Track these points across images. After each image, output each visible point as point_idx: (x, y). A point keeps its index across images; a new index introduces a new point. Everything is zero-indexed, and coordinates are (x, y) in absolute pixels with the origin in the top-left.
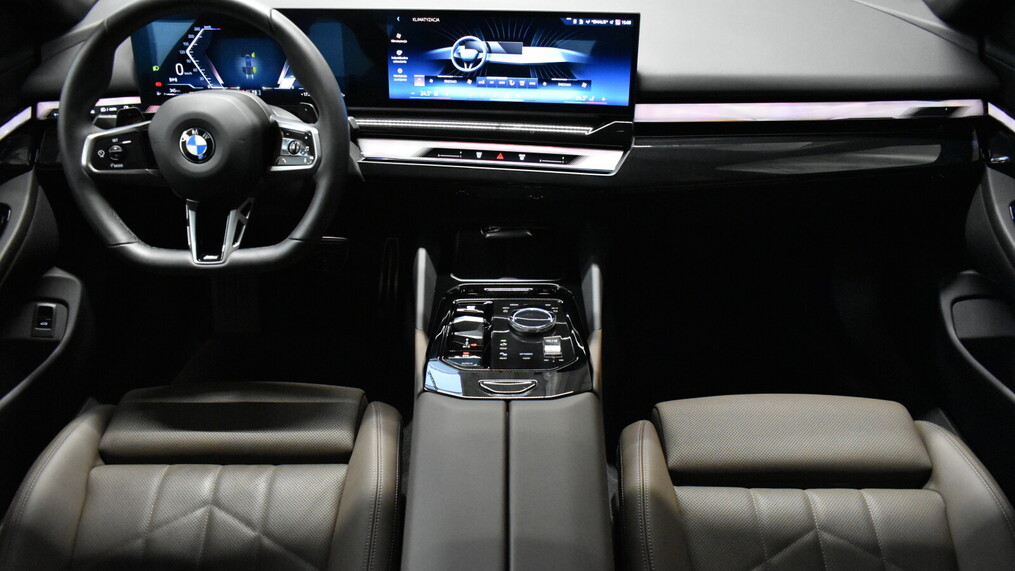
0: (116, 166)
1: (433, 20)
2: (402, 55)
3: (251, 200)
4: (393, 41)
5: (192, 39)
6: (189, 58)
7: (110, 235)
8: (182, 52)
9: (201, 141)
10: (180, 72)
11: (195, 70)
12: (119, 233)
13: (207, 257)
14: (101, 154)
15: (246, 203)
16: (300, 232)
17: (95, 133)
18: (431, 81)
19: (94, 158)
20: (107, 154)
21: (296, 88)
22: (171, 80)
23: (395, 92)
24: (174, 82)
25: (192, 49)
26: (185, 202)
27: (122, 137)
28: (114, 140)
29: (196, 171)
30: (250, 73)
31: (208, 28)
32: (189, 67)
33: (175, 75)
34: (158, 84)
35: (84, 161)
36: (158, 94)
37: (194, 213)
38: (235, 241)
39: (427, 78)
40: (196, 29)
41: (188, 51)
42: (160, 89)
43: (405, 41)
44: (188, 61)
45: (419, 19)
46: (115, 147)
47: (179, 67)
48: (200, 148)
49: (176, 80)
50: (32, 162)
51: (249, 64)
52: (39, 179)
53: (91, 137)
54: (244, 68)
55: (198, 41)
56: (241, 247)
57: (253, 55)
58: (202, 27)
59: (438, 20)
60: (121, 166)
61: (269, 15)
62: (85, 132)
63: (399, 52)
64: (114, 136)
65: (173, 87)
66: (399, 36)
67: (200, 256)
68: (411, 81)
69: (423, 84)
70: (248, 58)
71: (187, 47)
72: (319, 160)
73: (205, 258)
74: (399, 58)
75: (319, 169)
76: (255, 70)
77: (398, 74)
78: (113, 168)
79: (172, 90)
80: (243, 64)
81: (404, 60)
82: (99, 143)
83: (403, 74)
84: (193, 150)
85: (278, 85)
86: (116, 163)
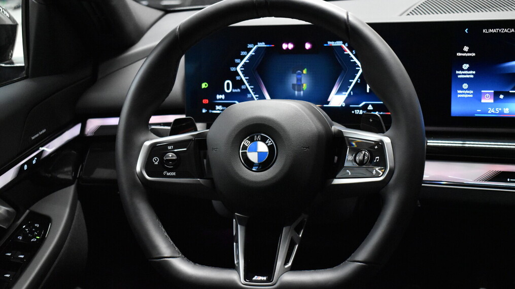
0: (168, 174)
1: (506, 31)
2: (468, 70)
3: (304, 217)
4: (459, 54)
5: (244, 56)
6: (239, 75)
7: (154, 247)
8: (233, 69)
9: (262, 147)
10: (228, 88)
11: (243, 87)
12: (164, 246)
13: (255, 278)
14: (156, 161)
15: (300, 219)
16: (364, 253)
17: (151, 139)
18: (502, 97)
19: (148, 165)
20: (162, 162)
21: (347, 106)
22: (219, 97)
23: (457, 109)
24: (221, 99)
25: (244, 66)
26: (233, 217)
27: (177, 144)
28: (170, 148)
29: (253, 179)
30: (299, 90)
31: (262, 45)
32: (238, 84)
33: (223, 92)
34: (206, 101)
35: (138, 168)
36: (204, 111)
37: (243, 228)
38: (286, 262)
39: (496, 95)
40: (250, 46)
41: (239, 69)
42: (206, 106)
43: (474, 54)
44: (238, 78)
45: (490, 31)
46: (170, 155)
47: (228, 84)
48: (260, 154)
49: (223, 97)
50: (75, 177)
51: (299, 80)
52: (80, 195)
53: (148, 144)
54: (294, 85)
55: (250, 59)
56: (294, 268)
57: (305, 71)
58: (255, 44)
59: (513, 30)
60: (174, 174)
61: (345, 17)
62: (142, 138)
63: (466, 66)
64: (171, 143)
65: (219, 104)
66: (466, 49)
67: (248, 276)
68: (478, 97)
69: (492, 101)
70: (299, 74)
71: (238, 64)
72: (392, 172)
73: (254, 278)
74: (465, 72)
75: (392, 181)
76: (305, 87)
77: (463, 89)
78: (166, 176)
79: (217, 107)
80: (293, 80)
81: (471, 74)
82: (155, 150)
83: (468, 89)
84: (253, 157)
85: (328, 103)
86: (170, 170)
